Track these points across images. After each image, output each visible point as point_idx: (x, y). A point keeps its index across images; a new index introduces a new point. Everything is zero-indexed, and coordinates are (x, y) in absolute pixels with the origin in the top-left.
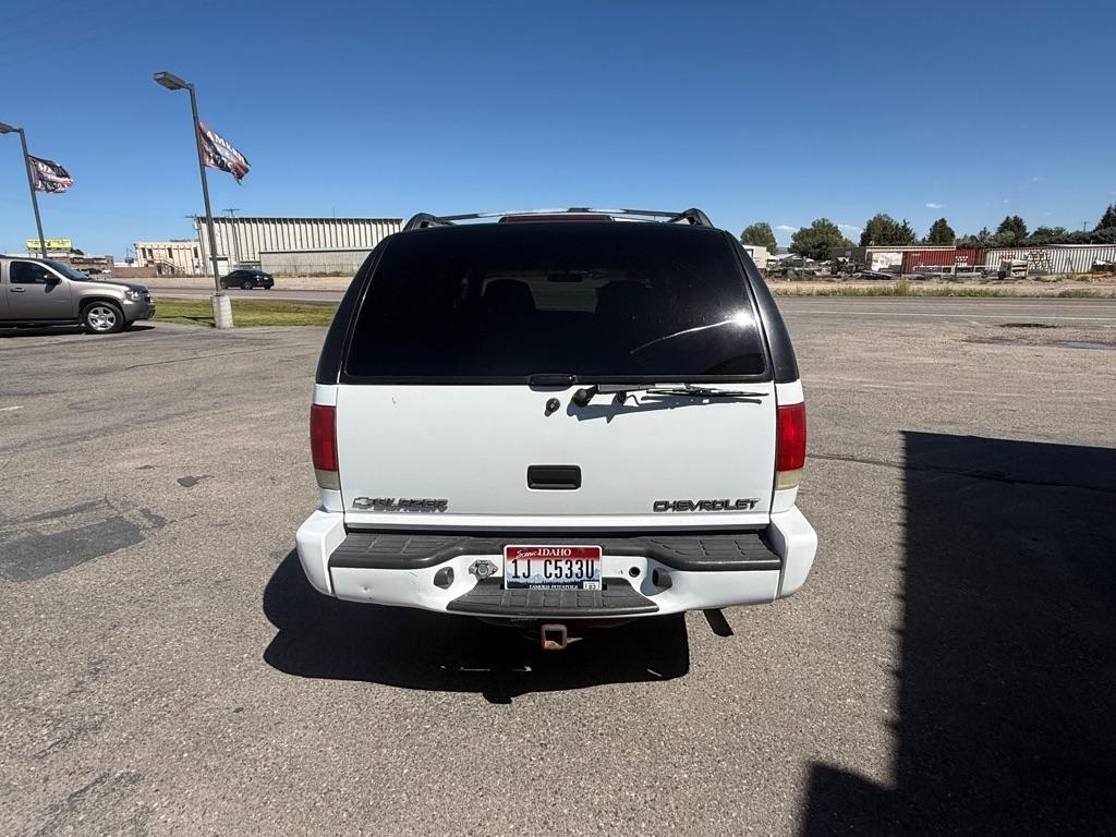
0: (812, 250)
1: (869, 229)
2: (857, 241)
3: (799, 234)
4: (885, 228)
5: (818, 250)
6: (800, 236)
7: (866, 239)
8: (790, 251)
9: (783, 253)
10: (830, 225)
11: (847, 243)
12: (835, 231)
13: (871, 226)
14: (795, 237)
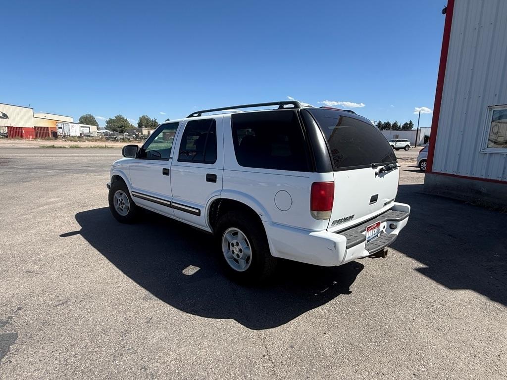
0: (118, 129)
1: (141, 121)
2: (137, 126)
3: (109, 121)
4: (147, 121)
5: (120, 129)
6: (110, 122)
7: (140, 125)
8: (106, 129)
9: (103, 129)
10: (123, 118)
11: (132, 126)
12: (126, 121)
13: (141, 120)
14: (107, 122)
